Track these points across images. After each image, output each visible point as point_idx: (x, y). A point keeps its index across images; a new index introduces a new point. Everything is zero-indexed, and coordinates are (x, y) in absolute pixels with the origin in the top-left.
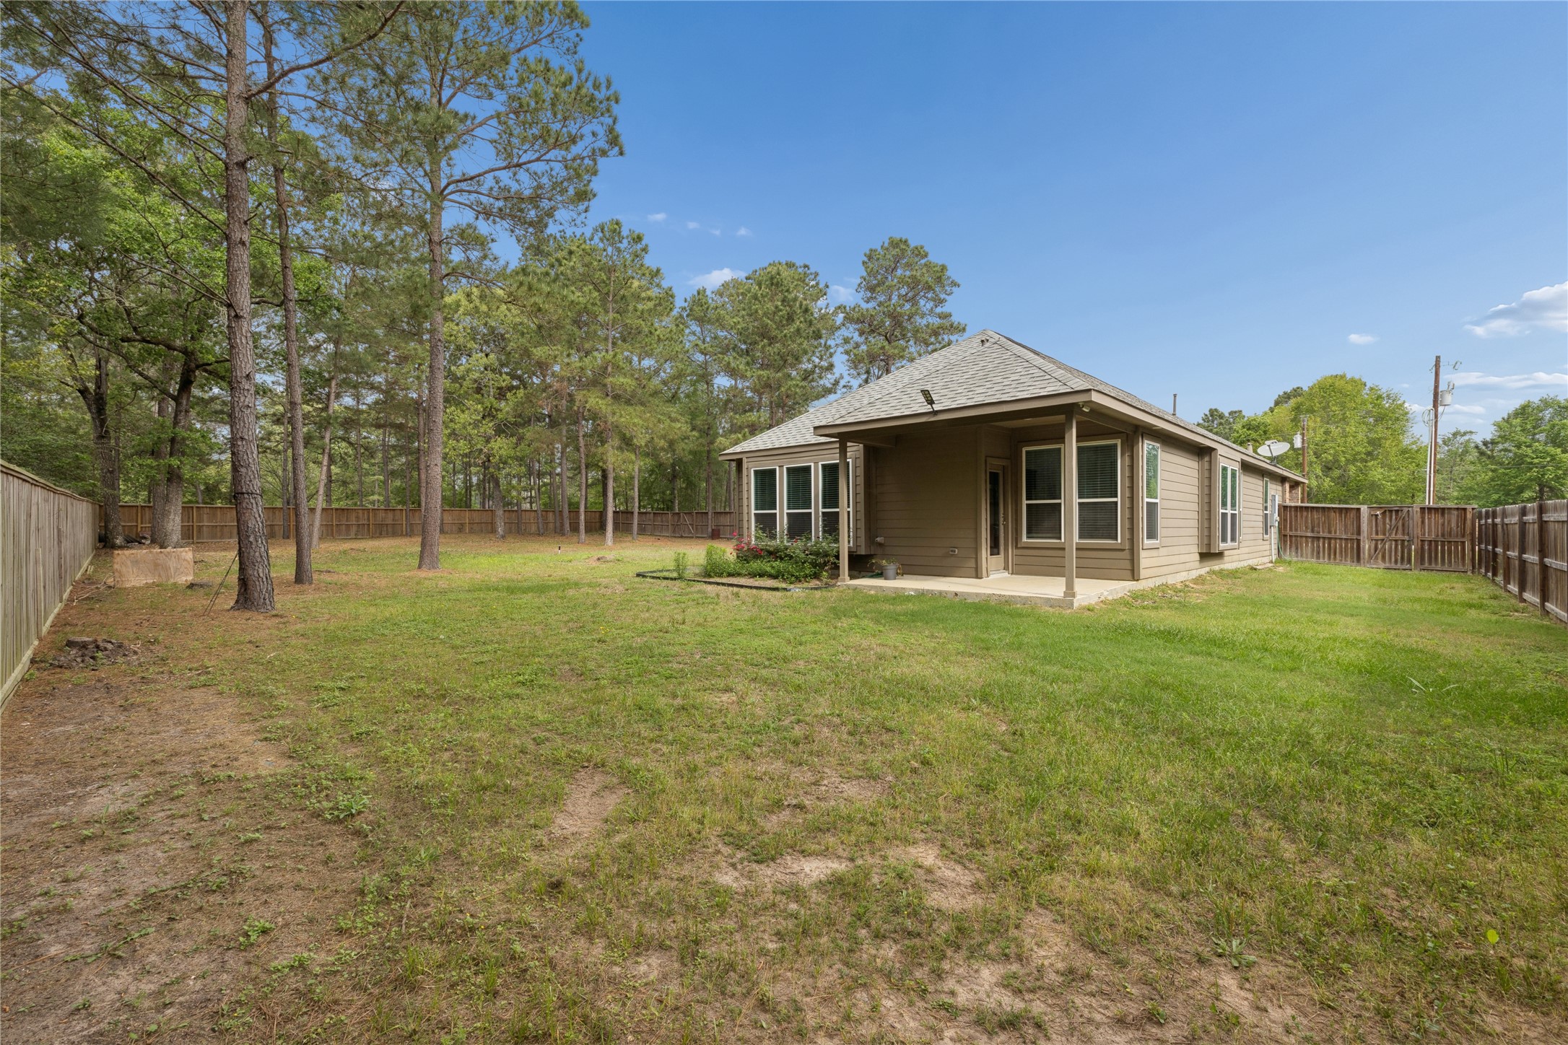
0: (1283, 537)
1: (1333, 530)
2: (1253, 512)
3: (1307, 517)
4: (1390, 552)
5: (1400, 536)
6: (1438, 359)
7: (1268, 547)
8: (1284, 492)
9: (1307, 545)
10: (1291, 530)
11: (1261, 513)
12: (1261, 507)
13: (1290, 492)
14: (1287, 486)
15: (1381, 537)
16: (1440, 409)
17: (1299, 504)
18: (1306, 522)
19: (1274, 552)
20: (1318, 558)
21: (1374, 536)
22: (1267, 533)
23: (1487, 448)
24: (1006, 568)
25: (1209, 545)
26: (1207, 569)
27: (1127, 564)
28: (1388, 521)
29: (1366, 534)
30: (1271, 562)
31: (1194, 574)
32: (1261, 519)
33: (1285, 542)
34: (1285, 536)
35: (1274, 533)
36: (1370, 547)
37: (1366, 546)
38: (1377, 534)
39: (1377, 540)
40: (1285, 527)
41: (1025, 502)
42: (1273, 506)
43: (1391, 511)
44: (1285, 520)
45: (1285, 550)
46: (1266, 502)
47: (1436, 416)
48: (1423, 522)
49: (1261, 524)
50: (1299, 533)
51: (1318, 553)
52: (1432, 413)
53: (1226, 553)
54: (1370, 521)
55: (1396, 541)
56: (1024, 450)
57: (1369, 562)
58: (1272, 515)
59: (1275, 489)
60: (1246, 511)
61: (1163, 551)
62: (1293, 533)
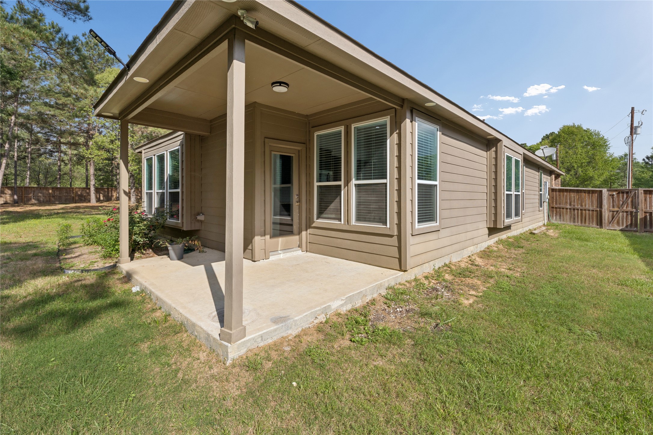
0: (551, 208)
1: (583, 204)
2: (532, 192)
3: (566, 196)
4: (623, 219)
5: (629, 209)
6: (633, 109)
7: (542, 215)
8: (551, 180)
9: (566, 214)
10: (556, 204)
11: (537, 193)
12: (537, 189)
13: (555, 180)
14: (553, 176)
15: (616, 209)
16: (634, 136)
17: (560, 187)
18: (566, 199)
19: (546, 218)
20: (574, 222)
21: (611, 209)
22: (541, 207)
23: (649, 160)
24: (300, 246)
25: (495, 222)
26: (496, 239)
27: (394, 252)
28: (621, 199)
29: (606, 207)
30: (544, 225)
31: (483, 246)
32: (537, 197)
33: (553, 211)
34: (553, 208)
35: (546, 205)
36: (609, 216)
37: (606, 215)
38: (613, 207)
39: (613, 211)
40: (553, 202)
41: (316, 184)
42: (545, 188)
43: (623, 193)
44: (553, 198)
45: (553, 216)
46: (541, 186)
47: (632, 140)
48: (645, 200)
49: (537, 201)
50: (562, 206)
51: (574, 219)
52: (630, 138)
53: (512, 225)
54: (609, 199)
55: (627, 212)
56: (316, 134)
57: (608, 225)
58: (545, 194)
59: (545, 178)
60: (527, 192)
61: (443, 233)
62: (558, 206)
